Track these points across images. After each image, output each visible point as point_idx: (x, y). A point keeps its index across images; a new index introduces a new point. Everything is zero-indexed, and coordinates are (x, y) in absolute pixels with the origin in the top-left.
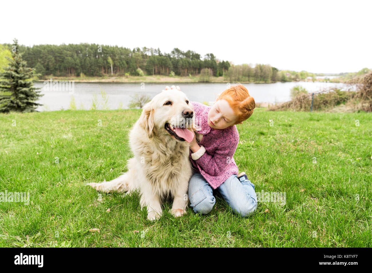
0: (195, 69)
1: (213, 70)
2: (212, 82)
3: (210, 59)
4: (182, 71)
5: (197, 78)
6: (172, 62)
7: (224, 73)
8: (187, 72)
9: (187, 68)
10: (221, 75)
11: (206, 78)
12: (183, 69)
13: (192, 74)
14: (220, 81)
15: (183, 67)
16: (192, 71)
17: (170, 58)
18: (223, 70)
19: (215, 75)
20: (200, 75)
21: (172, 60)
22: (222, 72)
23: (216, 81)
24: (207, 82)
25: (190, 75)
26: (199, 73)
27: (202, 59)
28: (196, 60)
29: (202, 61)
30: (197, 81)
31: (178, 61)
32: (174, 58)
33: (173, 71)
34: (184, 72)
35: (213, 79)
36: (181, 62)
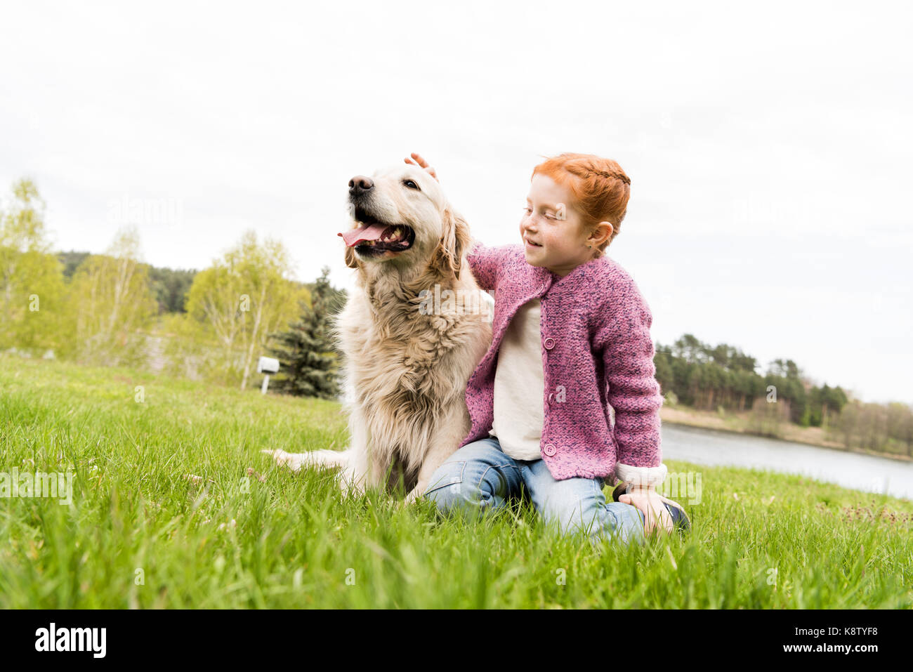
0: (736, 394)
1: (791, 407)
2: (787, 437)
3: (784, 375)
4: (698, 395)
5: (741, 421)
6: (675, 368)
7: (826, 419)
8: (715, 400)
9: (716, 391)
10: (815, 423)
11: (767, 426)
12: (703, 390)
13: (728, 407)
14: (811, 441)
15: (704, 386)
16: (729, 399)
17: (670, 359)
18: (825, 410)
19: (796, 419)
20: (751, 414)
21: (675, 363)
22: (821, 416)
23: (801, 439)
24: (771, 436)
25: (722, 410)
26: (749, 406)
27: (762, 370)
28: (742, 372)
29: (759, 377)
30: (740, 429)
31: (690, 368)
32: (680, 360)
33: (675, 392)
34: (706, 400)
35: (789, 429)
36: (698, 371)
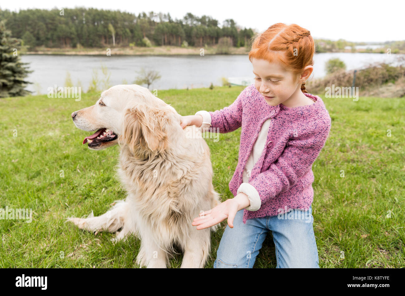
0: (211, 38)
1: (233, 40)
2: (233, 53)
3: (229, 26)
4: (196, 40)
5: (214, 49)
6: (185, 30)
7: (246, 43)
8: (203, 42)
9: (203, 38)
10: (242, 45)
11: (224, 50)
12: (197, 38)
13: (208, 44)
14: (241, 53)
15: (198, 36)
16: (209, 40)
17: (183, 25)
18: (245, 39)
19: (235, 45)
20: (218, 45)
21: (185, 27)
22: (244, 42)
23: (237, 53)
24: (226, 54)
25: (206, 46)
26: (217, 42)
27: (220, 26)
28: (213, 27)
29: (220, 28)
30: (214, 53)
31: (191, 28)
32: (187, 25)
33: (187, 41)
34: (199, 42)
35: (233, 49)
36: (195, 30)
